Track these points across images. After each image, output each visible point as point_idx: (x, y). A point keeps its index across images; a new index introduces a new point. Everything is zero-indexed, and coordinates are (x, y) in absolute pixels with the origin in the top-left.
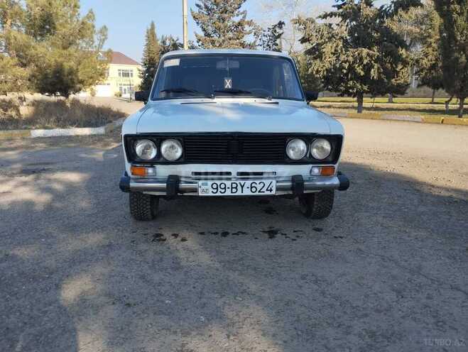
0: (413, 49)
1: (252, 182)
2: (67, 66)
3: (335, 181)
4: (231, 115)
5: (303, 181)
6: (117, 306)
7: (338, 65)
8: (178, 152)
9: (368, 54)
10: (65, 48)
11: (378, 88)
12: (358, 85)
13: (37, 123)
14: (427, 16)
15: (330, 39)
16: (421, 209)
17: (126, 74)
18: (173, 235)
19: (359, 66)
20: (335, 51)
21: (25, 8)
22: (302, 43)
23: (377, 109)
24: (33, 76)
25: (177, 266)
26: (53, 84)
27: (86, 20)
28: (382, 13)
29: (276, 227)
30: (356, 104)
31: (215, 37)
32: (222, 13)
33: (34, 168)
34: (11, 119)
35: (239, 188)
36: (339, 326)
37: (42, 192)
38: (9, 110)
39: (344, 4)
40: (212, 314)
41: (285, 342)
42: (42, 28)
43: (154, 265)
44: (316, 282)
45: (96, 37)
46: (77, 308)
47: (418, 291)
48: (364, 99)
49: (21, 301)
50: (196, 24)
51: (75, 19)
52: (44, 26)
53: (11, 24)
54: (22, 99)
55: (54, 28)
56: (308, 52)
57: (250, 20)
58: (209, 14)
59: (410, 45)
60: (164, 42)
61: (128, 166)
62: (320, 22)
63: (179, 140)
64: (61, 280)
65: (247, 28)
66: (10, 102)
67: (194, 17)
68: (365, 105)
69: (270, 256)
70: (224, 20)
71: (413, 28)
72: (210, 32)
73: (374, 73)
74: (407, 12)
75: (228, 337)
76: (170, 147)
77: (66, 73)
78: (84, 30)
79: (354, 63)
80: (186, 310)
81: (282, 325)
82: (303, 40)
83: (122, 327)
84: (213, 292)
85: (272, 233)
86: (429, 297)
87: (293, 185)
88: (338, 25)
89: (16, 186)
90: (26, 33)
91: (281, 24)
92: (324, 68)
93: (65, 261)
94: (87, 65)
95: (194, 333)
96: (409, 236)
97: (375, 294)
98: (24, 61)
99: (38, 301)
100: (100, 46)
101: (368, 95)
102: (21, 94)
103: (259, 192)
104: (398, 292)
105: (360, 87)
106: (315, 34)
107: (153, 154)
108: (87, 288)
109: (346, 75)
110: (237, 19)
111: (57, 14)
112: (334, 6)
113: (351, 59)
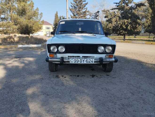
0: (142, 20)
1: (87, 59)
2: (29, 25)
3: (113, 59)
4: (80, 39)
5: (103, 59)
6: (44, 95)
7: (117, 25)
8: (64, 50)
9: (127, 22)
10: (29, 19)
11: (130, 33)
12: (124, 31)
13: (20, 43)
14: (147, 9)
15: (114, 16)
16: (142, 70)
17: (48, 28)
18: (62, 76)
19: (124, 25)
20: (116, 20)
21: (17, 7)
22: (105, 18)
23: (130, 40)
24: (19, 28)
25: (63, 85)
26: (25, 31)
27: (36, 11)
28: (131, 8)
29: (94, 74)
30: (123, 38)
31: (77, 16)
32: (79, 8)
33: (19, 56)
34: (12, 42)
35: (83, 61)
36: (112, 102)
37: (22, 63)
38: (11, 39)
39: (119, 5)
40: (73, 98)
41: (95, 106)
42: (22, 13)
43: (56, 84)
44: (106, 90)
45: (39, 16)
46: (32, 96)
47: (139, 93)
48: (126, 36)
49: (16, 93)
50: (71, 12)
51: (32, 10)
52: (22, 12)
53: (12, 12)
54: (15, 36)
55: (26, 13)
56: (107, 21)
57: (88, 11)
58: (75, 9)
59: (141, 19)
60: (60, 18)
61: (48, 54)
62: (111, 11)
63: (64, 46)
64: (27, 88)
65: (87, 13)
66: (11, 36)
67: (70, 10)
68: (126, 38)
69: (92, 82)
70: (80, 11)
71: (142, 13)
72: (75, 15)
73: (129, 28)
74: (140, 8)
75: (78, 104)
76: (61, 48)
77: (29, 27)
78: (35, 14)
79: (122, 24)
80: (65, 97)
81: (95, 101)
82: (106, 17)
83: (46, 101)
84: (74, 92)
85: (93, 76)
86: (142, 95)
87: (100, 61)
88: (117, 12)
89: (13, 62)
90: (17, 15)
91: (98, 12)
92: (112, 26)
93: (29, 83)
94: (36, 25)
95: (68, 103)
96: (137, 78)
97: (125, 94)
98: (16, 24)
99: (21, 93)
100: (40, 19)
101: (127, 35)
102: (15, 34)
103: (89, 62)
104: (132, 93)
105: (124, 32)
106: (109, 15)
107: (56, 50)
108: (35, 90)
109: (120, 28)
110: (84, 10)
111: (27, 9)
112: (116, 6)
113: (121, 23)
